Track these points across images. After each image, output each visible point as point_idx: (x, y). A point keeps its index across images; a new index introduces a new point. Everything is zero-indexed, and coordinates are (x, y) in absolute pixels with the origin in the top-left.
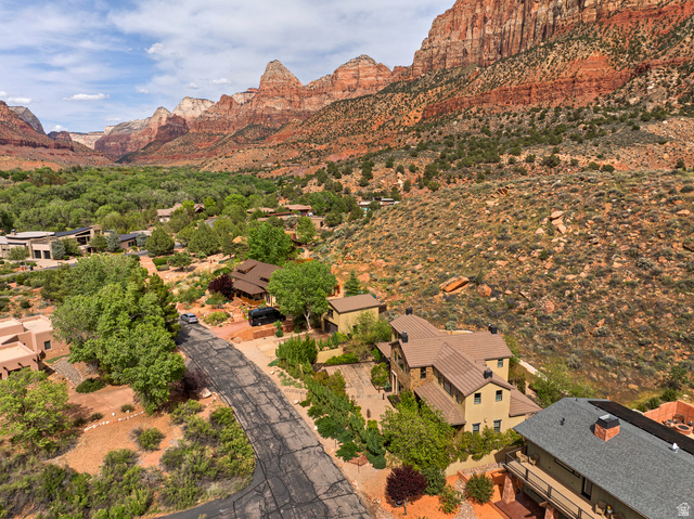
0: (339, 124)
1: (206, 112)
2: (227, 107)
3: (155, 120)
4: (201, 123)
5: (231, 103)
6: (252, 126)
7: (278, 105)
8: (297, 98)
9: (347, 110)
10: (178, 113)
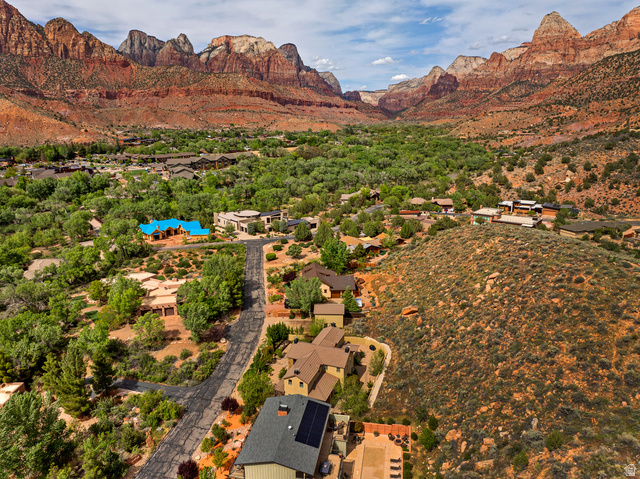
0: (607, 82)
1: (475, 70)
2: (496, 64)
3: (430, 79)
4: (470, 80)
5: (501, 60)
6: (519, 83)
7: (548, 60)
8: (572, 51)
9: (620, 66)
10: (451, 72)
